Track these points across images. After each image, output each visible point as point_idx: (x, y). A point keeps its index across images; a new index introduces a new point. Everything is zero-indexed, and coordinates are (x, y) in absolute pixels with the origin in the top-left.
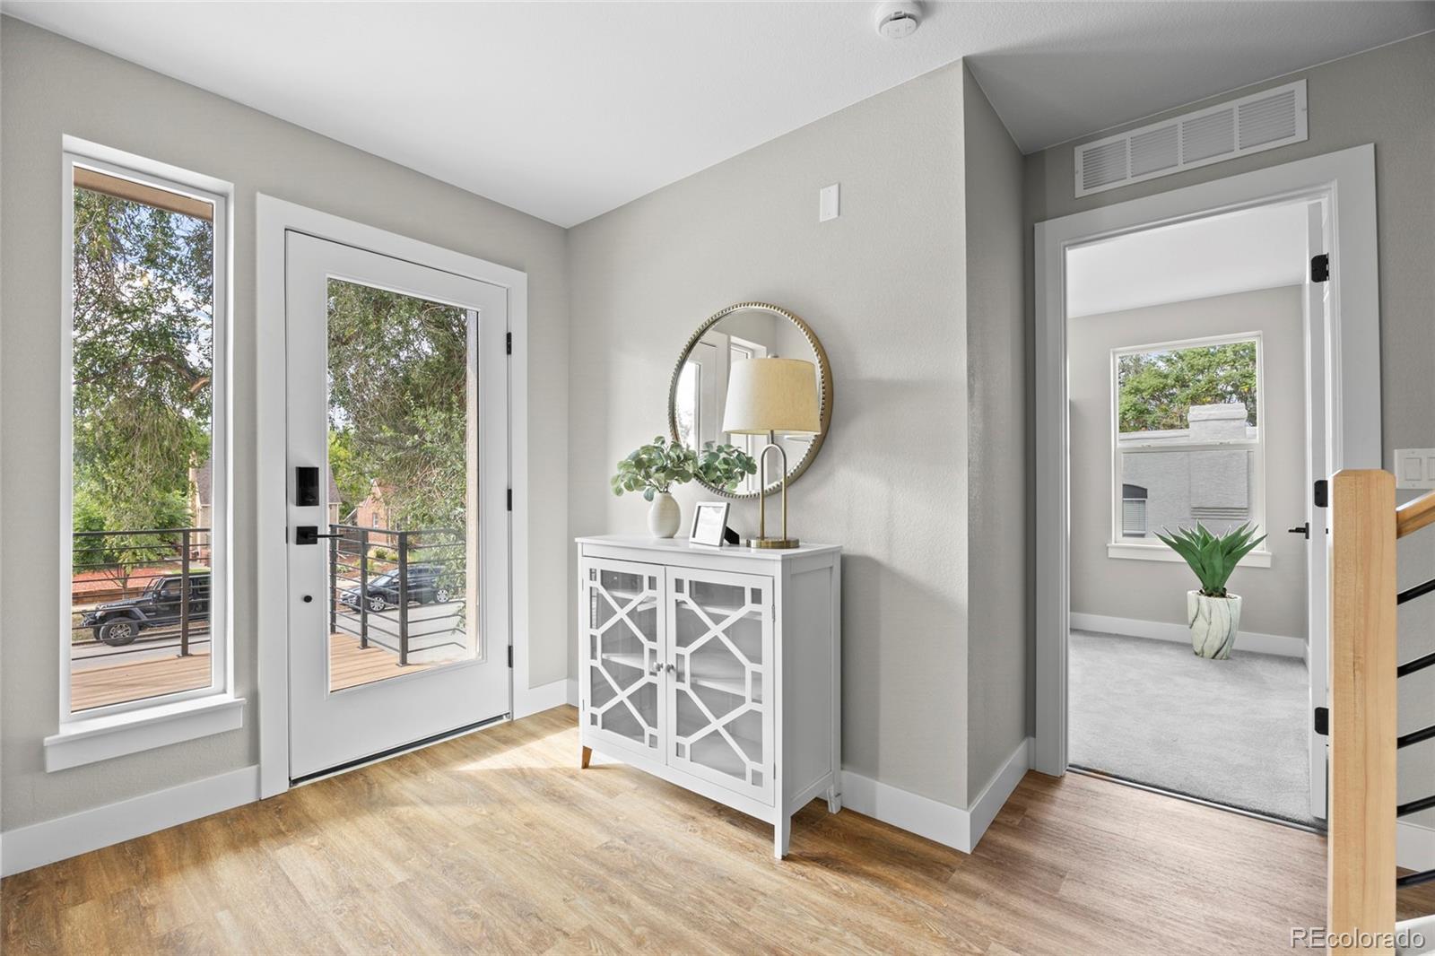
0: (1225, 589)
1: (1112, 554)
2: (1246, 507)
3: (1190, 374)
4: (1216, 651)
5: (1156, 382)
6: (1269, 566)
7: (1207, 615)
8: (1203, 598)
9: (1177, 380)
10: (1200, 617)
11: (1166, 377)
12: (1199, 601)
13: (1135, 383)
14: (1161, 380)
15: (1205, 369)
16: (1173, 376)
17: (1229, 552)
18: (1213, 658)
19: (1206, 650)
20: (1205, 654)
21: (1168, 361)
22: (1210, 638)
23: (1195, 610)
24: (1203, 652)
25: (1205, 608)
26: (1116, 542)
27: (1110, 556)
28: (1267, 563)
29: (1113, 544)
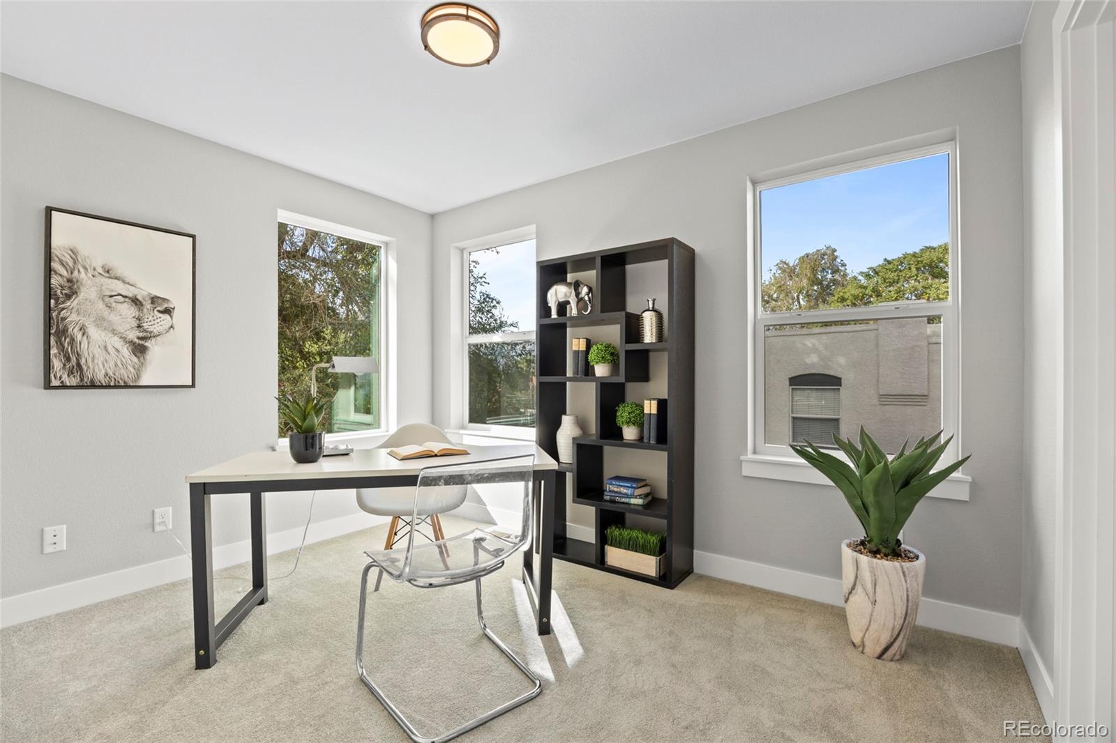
0: (898, 541)
1: (747, 471)
2: (926, 394)
3: (883, 286)
4: (883, 646)
5: (857, 292)
6: (968, 499)
7: (869, 586)
8: (864, 559)
9: (874, 290)
10: (859, 589)
11: (865, 288)
12: (857, 563)
13: (841, 294)
14: (860, 290)
15: (894, 282)
16: (870, 288)
17: (906, 483)
18: (879, 657)
19: (867, 643)
20: (867, 650)
21: (867, 275)
22: (873, 627)
23: (852, 579)
24: (864, 646)
25: (866, 576)
26: (755, 452)
27: (744, 473)
28: (964, 494)
29: (750, 456)
